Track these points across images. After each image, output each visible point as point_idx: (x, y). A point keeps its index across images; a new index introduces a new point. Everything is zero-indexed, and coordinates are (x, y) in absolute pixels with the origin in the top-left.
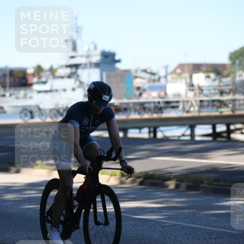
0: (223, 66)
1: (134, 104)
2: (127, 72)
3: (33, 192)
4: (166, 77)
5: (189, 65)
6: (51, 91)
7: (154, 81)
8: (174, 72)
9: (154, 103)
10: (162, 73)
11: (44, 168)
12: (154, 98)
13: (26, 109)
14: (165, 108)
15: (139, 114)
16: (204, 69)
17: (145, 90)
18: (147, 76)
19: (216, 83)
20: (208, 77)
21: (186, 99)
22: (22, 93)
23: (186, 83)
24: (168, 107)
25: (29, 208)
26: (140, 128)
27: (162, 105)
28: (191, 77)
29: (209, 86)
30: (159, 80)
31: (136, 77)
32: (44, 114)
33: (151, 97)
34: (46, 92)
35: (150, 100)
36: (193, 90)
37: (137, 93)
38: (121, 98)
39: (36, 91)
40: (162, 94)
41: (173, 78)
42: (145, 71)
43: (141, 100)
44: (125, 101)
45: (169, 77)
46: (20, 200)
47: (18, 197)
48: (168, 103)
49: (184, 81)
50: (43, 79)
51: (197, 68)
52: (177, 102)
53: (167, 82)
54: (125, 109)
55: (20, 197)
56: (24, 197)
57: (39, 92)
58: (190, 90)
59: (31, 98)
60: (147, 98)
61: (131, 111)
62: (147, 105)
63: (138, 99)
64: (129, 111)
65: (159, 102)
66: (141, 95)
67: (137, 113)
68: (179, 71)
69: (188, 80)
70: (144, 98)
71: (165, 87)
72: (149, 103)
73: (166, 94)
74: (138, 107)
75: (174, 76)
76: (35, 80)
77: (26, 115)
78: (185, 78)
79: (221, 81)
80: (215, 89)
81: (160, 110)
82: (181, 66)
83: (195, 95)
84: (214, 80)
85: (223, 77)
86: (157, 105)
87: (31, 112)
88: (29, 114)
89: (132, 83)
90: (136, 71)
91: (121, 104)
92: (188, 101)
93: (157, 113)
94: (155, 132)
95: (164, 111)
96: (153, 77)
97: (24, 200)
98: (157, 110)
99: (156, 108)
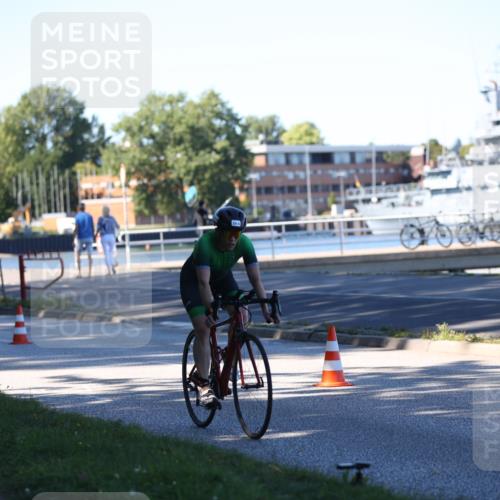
3: (434, 385)
6: (457, 190)
11: (452, 339)
13: (412, 226)
22: (401, 194)
25: (427, 416)
32: (448, 234)
34: (449, 191)
39: (428, 189)
46: (410, 401)
47: (405, 395)
50: (443, 168)
55: (408, 395)
56: (415, 395)
57: (435, 192)
59: (419, 204)
76: (427, 169)
77: (412, 237)
87: (422, 232)
88: (417, 235)
97: (416, 401)
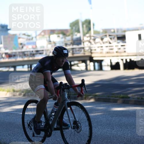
0: (67, 31)
1: (19, 52)
2: (15, 35)
4: (36, 37)
5: (48, 30)
7: (29, 39)
8: (40, 34)
9: (30, 51)
10: (34, 35)
12: (30, 49)
14: (36, 54)
15: (22, 58)
16: (56, 32)
17: (24, 45)
18: (26, 37)
19: (63, 40)
20: (59, 36)
21: (47, 49)
23: (47, 40)
24: (37, 54)
26: (23, 65)
27: (34, 52)
28: (49, 37)
29: (59, 41)
30: (32, 39)
31: (19, 38)
33: (28, 48)
35: (28, 50)
36: (51, 44)
37: (21, 46)
38: (12, 49)
40: (34, 46)
41: (39, 38)
42: (24, 34)
43: (23, 50)
44: (14, 51)
45: (38, 37)
48: (37, 51)
49: (45, 39)
51: (52, 32)
52: (43, 50)
53: (37, 40)
54: (14, 56)
58: (49, 44)
60: (26, 49)
61: (17, 57)
62: (26, 53)
63: (21, 49)
64: (16, 57)
65: (32, 51)
66: (22, 47)
67: (21, 57)
68: (43, 34)
69: (48, 39)
70: (25, 49)
71: (36, 43)
72: (27, 52)
73: (36, 46)
74: (21, 54)
75: (41, 36)
78: (46, 38)
79: (65, 39)
80: (62, 43)
81: (33, 55)
82: (44, 31)
83: (52, 46)
84: (62, 38)
85: (67, 36)
86: (31, 52)
89: (17, 41)
90: (20, 34)
91: (12, 53)
92: (48, 50)
93: (32, 57)
94: (31, 67)
95: (35, 56)
96: (29, 38)
98: (31, 55)
99: (31, 54)
